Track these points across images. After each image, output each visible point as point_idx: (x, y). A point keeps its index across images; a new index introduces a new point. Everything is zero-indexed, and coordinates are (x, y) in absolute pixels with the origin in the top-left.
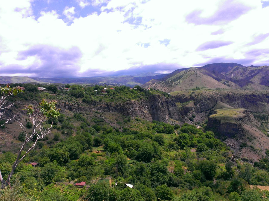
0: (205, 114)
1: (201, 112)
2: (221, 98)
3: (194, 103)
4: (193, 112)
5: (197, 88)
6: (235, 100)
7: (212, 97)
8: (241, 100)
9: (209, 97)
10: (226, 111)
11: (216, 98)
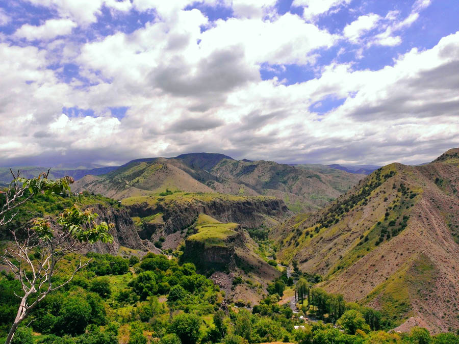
0: (180, 235)
1: (175, 231)
2: (204, 208)
3: (163, 217)
4: (161, 232)
5: (167, 191)
6: (224, 211)
7: (191, 206)
8: (232, 211)
9: (187, 207)
10: (212, 228)
11: (197, 207)
